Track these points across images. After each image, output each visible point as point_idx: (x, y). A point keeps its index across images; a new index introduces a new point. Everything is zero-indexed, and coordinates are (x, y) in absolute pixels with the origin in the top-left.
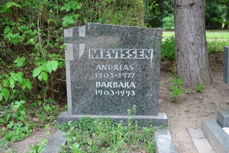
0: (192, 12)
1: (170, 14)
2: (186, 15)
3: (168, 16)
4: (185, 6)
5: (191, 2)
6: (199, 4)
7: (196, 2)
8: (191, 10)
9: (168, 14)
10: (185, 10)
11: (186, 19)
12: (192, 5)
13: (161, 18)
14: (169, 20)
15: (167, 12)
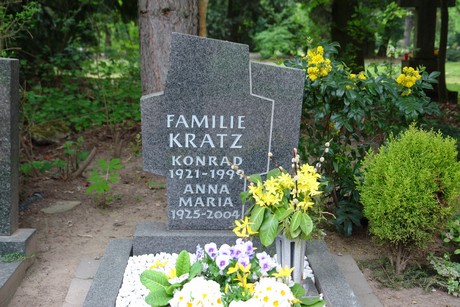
0: (167, 25)
1: (269, 26)
2: (155, 31)
3: (266, 28)
4: (153, 14)
5: (165, 6)
6: (182, 10)
7: (177, 4)
8: (165, 22)
9: (267, 25)
10: (154, 22)
11: (155, 39)
12: (166, 11)
13: (254, 34)
14: (267, 37)
15: (265, 21)
